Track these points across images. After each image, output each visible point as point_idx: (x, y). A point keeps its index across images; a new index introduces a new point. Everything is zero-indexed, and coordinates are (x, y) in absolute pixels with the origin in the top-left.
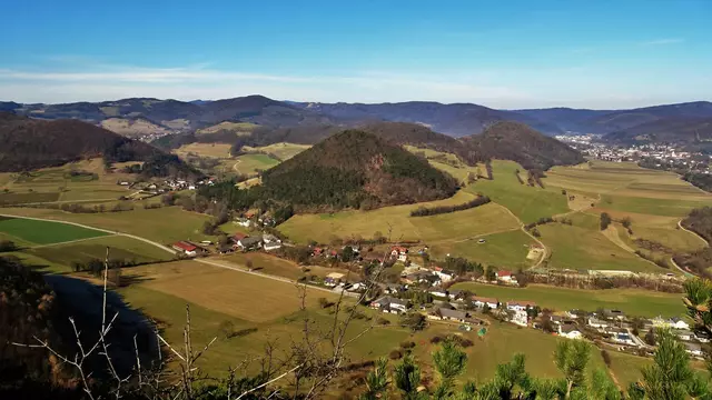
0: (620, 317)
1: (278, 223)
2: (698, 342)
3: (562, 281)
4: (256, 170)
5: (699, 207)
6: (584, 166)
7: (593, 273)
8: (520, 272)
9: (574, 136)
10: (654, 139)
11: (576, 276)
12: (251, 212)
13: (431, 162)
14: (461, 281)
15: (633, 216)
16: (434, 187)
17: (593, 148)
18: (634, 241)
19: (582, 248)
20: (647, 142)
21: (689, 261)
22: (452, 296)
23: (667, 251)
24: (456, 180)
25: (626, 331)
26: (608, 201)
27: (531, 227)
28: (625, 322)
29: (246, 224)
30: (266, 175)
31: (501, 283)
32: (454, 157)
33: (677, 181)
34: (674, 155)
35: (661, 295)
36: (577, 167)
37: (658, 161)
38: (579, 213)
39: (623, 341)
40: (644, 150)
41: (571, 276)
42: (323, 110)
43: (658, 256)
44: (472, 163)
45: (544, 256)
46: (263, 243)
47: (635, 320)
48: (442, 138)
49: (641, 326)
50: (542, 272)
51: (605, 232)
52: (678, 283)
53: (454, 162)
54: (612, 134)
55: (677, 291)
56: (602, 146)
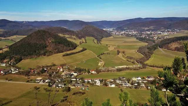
0: (124, 79)
1: (17, 63)
2: (144, 82)
3: (108, 71)
4: (6, 46)
5: (141, 46)
6: (112, 37)
7: (116, 67)
8: (97, 69)
9: (108, 28)
10: (129, 29)
11: (112, 69)
12: (5, 61)
13: (67, 39)
14: (80, 74)
15: (125, 50)
16: (69, 47)
17: (113, 32)
18: (126, 57)
19: (113, 61)
20: (126, 30)
21: (140, 61)
22: (78, 80)
23: (134, 59)
24: (76, 44)
25: (126, 82)
26: (119, 46)
27: (99, 56)
28: (126, 80)
29: (4, 65)
30: (10, 47)
31: (92, 74)
32: (74, 37)
33: (135, 39)
34: (134, 33)
35: (134, 71)
36: (109, 37)
37: (130, 35)
38: (111, 51)
39: (125, 85)
40: (126, 32)
41: (111, 69)
42: (29, 24)
43: (132, 61)
44: (80, 38)
45: (103, 64)
46: (11, 71)
47: (128, 79)
48: (70, 31)
49: (130, 80)
50: (103, 69)
51: (119, 56)
52: (138, 67)
53: (75, 38)
54: (118, 28)
55: (138, 69)
56: (116, 31)
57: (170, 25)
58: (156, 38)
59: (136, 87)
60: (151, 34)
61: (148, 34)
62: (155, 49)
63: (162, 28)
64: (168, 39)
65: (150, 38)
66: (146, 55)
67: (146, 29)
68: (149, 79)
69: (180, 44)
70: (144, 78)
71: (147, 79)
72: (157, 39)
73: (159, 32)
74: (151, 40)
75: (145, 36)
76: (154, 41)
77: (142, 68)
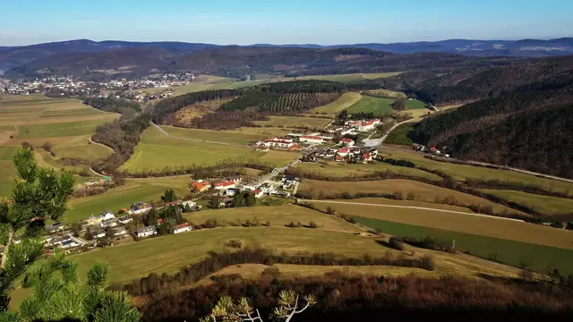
0: (61, 228)
2: (122, 225)
5: (101, 124)
10: (53, 72)
15: (52, 140)
18: (58, 161)
20: (46, 75)
21: (104, 166)
23: (86, 163)
25: (68, 237)
26: (26, 130)
28: (66, 230)
33: (80, 105)
34: (73, 85)
35: (90, 198)
37: (62, 91)
39: (67, 246)
40: (47, 82)
43: (79, 169)
47: (74, 225)
49: (80, 229)
52: (100, 185)
54: (15, 69)
55: (101, 192)
56: (7, 81)
57: (174, 63)
58: (140, 97)
59: (102, 243)
60: (127, 87)
61: (116, 88)
62: (143, 127)
63: (153, 70)
64: (173, 100)
65: (123, 99)
66: (120, 147)
67: (111, 72)
68: (139, 212)
69: (202, 110)
70: (121, 212)
71: (130, 212)
72: (145, 100)
73: (148, 82)
74: (127, 105)
75: (111, 95)
76: (137, 107)
77: (111, 187)
